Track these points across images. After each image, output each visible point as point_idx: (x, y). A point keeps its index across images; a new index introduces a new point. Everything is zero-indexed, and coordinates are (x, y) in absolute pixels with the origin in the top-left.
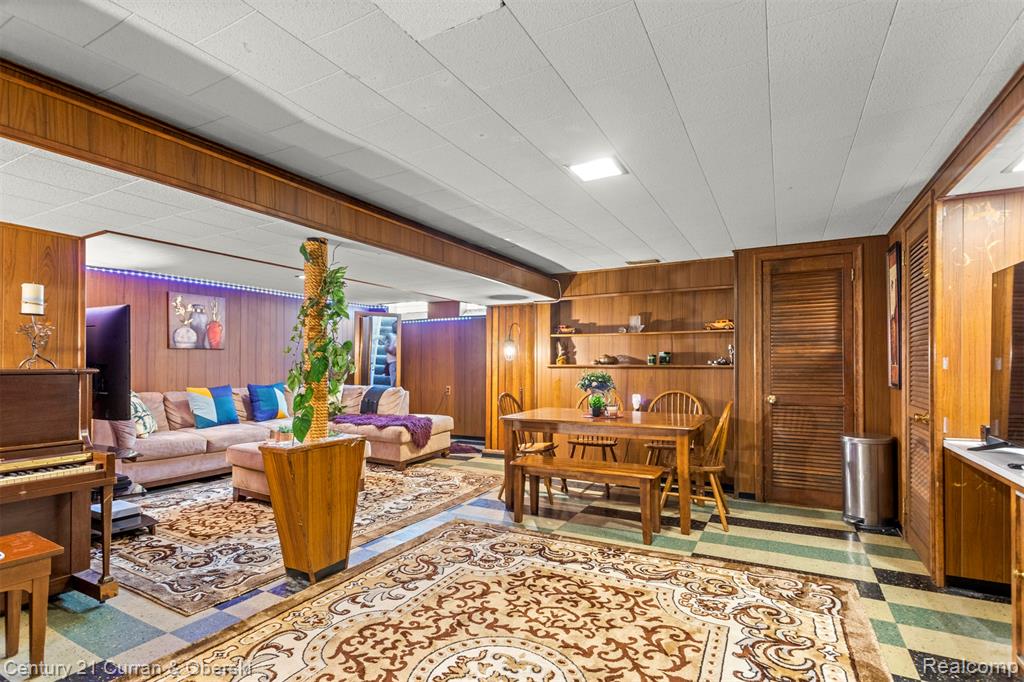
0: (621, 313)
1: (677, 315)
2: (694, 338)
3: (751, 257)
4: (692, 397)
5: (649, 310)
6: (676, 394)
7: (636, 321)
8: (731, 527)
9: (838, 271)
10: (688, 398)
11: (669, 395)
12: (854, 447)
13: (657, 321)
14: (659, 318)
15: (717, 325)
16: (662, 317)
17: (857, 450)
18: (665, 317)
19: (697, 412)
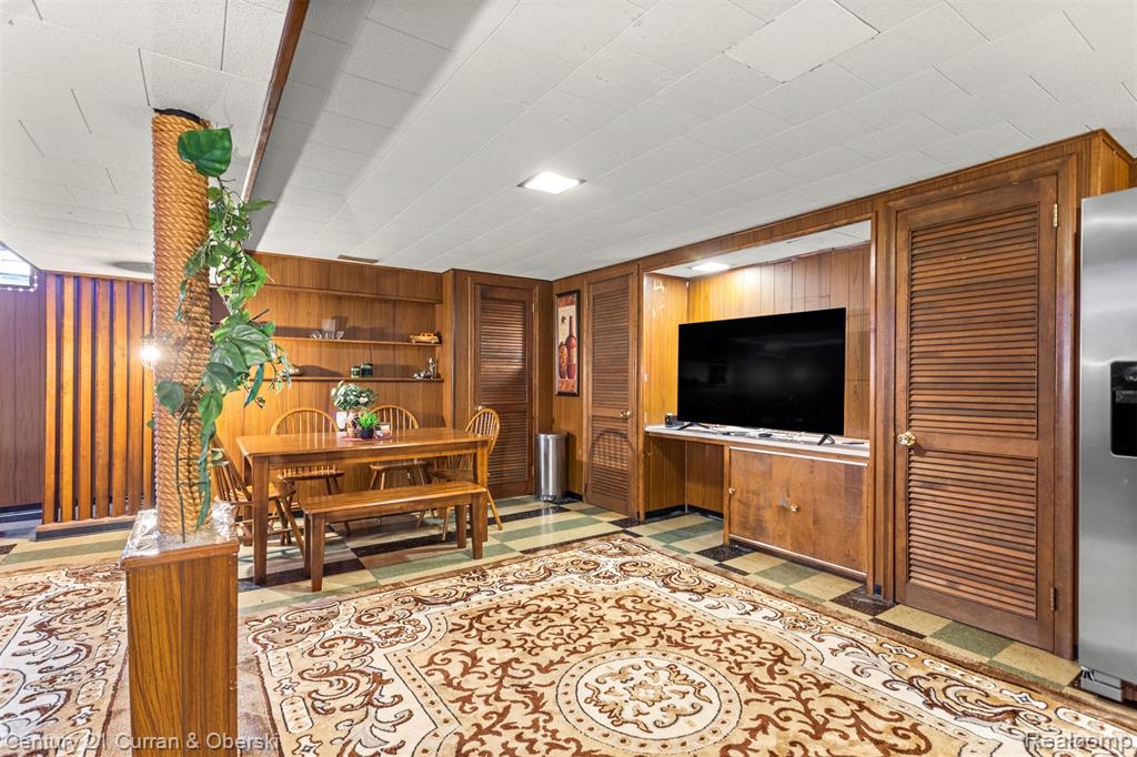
0: (309, 314)
1: (377, 324)
2: (394, 349)
3: (466, 279)
4: (405, 411)
5: (345, 314)
6: (388, 410)
7: (328, 325)
8: (504, 525)
9: (524, 302)
10: (401, 412)
11: (382, 410)
12: (547, 441)
13: (354, 327)
14: (357, 324)
15: (422, 338)
16: (358, 324)
17: (548, 444)
18: (364, 324)
19: (413, 427)
